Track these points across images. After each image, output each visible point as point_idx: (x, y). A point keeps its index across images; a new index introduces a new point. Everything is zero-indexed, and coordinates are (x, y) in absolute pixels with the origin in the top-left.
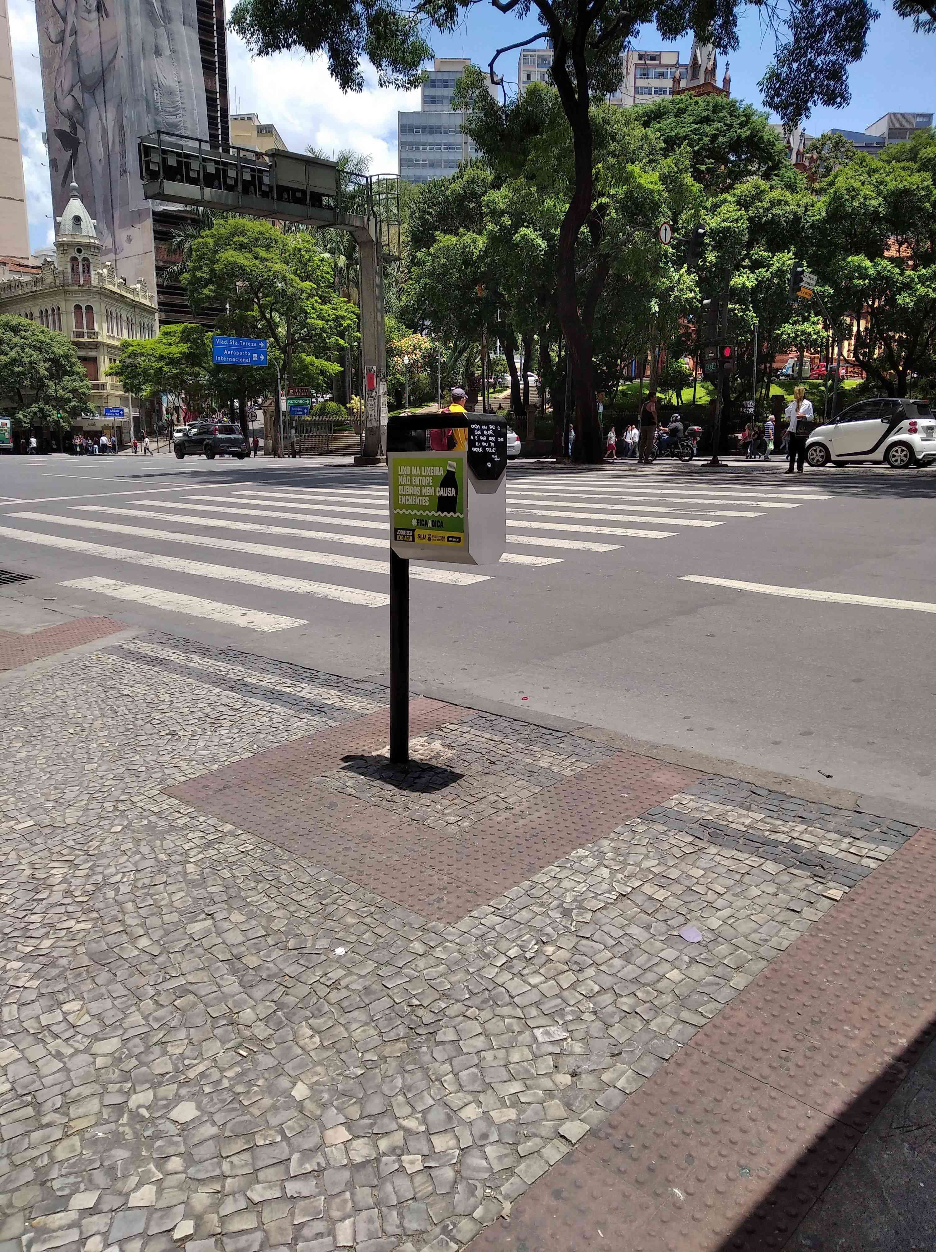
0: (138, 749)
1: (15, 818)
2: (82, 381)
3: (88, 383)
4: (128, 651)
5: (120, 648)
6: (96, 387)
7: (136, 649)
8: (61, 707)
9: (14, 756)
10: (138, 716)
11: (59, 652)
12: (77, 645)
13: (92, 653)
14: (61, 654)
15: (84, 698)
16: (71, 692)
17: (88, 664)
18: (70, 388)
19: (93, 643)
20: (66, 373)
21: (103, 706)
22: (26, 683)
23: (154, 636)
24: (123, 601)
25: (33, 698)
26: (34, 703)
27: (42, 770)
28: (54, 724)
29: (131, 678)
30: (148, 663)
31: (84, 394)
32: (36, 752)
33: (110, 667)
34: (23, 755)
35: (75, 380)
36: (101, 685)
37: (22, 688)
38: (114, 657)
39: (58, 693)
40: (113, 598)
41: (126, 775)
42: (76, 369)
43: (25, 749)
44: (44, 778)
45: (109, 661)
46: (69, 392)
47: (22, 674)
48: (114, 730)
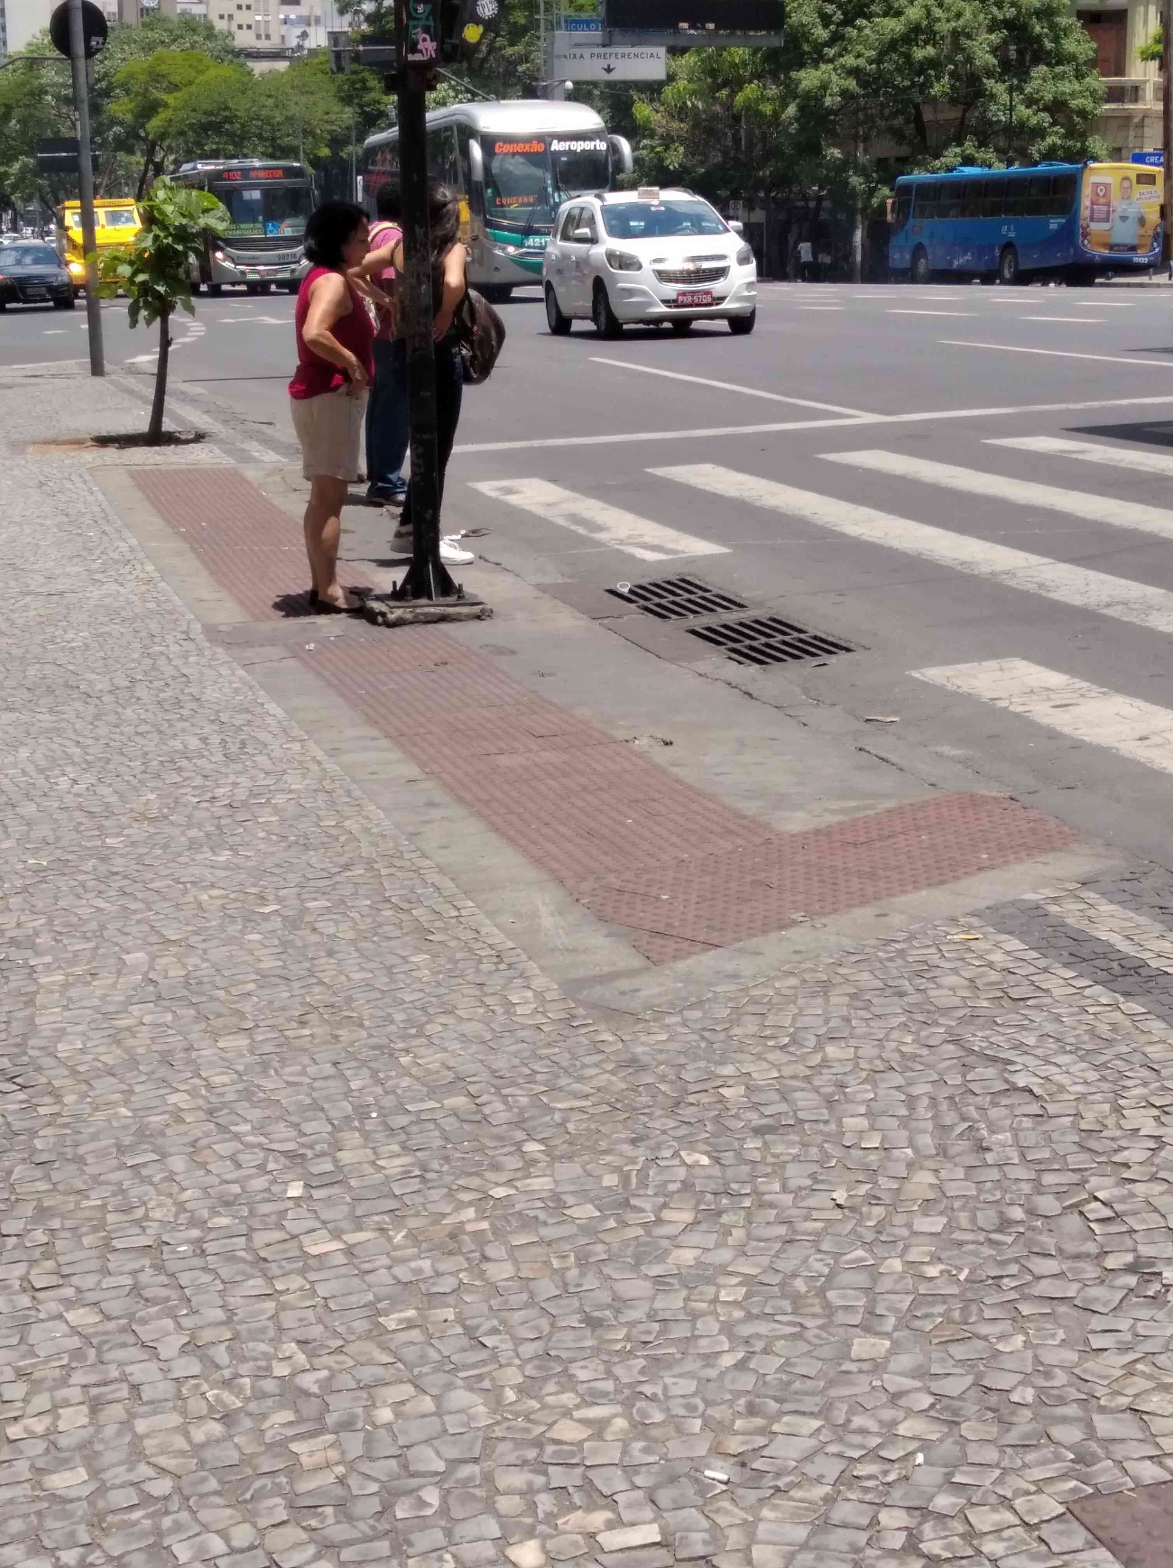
0: (1026, 1309)
1: (610, 1501)
2: (1079, 76)
3: (1098, 82)
4: (1059, 926)
5: (1036, 911)
6: (1116, 94)
7: (1084, 925)
8: (830, 1103)
9: (661, 1258)
10: (1049, 1179)
11: (863, 904)
12: (917, 886)
13: (954, 920)
14: (864, 914)
15: (898, 1080)
16: (868, 1050)
17: (935, 959)
18: (1049, 97)
19: (965, 882)
20: (1040, 56)
21: (949, 1118)
22: (754, 1001)
23: (1147, 884)
24: (1078, 745)
25: (760, 1057)
26: (762, 1073)
27: (727, 1329)
28: (796, 1158)
29: (1050, 1028)
30: (1109, 981)
31: (1083, 113)
32: (725, 1255)
33: (994, 976)
34: (688, 1256)
35: (1062, 77)
36: (956, 1042)
37: (737, 1016)
38: (1014, 944)
39: (831, 1050)
40: (1052, 735)
41: (971, 1408)
42: (1069, 45)
43: (695, 1238)
44: (728, 1360)
45: (997, 957)
46: (1046, 109)
47: (746, 966)
48: (963, 1218)
